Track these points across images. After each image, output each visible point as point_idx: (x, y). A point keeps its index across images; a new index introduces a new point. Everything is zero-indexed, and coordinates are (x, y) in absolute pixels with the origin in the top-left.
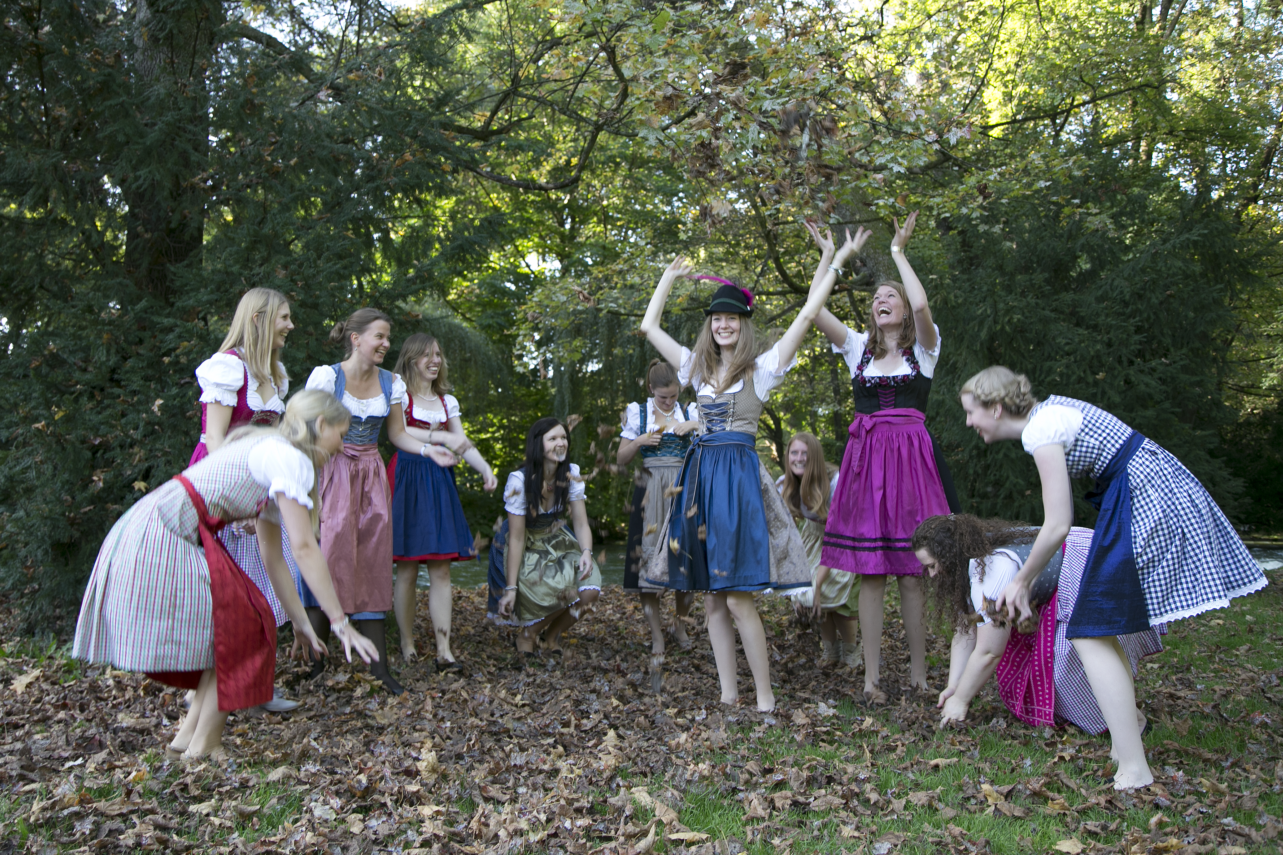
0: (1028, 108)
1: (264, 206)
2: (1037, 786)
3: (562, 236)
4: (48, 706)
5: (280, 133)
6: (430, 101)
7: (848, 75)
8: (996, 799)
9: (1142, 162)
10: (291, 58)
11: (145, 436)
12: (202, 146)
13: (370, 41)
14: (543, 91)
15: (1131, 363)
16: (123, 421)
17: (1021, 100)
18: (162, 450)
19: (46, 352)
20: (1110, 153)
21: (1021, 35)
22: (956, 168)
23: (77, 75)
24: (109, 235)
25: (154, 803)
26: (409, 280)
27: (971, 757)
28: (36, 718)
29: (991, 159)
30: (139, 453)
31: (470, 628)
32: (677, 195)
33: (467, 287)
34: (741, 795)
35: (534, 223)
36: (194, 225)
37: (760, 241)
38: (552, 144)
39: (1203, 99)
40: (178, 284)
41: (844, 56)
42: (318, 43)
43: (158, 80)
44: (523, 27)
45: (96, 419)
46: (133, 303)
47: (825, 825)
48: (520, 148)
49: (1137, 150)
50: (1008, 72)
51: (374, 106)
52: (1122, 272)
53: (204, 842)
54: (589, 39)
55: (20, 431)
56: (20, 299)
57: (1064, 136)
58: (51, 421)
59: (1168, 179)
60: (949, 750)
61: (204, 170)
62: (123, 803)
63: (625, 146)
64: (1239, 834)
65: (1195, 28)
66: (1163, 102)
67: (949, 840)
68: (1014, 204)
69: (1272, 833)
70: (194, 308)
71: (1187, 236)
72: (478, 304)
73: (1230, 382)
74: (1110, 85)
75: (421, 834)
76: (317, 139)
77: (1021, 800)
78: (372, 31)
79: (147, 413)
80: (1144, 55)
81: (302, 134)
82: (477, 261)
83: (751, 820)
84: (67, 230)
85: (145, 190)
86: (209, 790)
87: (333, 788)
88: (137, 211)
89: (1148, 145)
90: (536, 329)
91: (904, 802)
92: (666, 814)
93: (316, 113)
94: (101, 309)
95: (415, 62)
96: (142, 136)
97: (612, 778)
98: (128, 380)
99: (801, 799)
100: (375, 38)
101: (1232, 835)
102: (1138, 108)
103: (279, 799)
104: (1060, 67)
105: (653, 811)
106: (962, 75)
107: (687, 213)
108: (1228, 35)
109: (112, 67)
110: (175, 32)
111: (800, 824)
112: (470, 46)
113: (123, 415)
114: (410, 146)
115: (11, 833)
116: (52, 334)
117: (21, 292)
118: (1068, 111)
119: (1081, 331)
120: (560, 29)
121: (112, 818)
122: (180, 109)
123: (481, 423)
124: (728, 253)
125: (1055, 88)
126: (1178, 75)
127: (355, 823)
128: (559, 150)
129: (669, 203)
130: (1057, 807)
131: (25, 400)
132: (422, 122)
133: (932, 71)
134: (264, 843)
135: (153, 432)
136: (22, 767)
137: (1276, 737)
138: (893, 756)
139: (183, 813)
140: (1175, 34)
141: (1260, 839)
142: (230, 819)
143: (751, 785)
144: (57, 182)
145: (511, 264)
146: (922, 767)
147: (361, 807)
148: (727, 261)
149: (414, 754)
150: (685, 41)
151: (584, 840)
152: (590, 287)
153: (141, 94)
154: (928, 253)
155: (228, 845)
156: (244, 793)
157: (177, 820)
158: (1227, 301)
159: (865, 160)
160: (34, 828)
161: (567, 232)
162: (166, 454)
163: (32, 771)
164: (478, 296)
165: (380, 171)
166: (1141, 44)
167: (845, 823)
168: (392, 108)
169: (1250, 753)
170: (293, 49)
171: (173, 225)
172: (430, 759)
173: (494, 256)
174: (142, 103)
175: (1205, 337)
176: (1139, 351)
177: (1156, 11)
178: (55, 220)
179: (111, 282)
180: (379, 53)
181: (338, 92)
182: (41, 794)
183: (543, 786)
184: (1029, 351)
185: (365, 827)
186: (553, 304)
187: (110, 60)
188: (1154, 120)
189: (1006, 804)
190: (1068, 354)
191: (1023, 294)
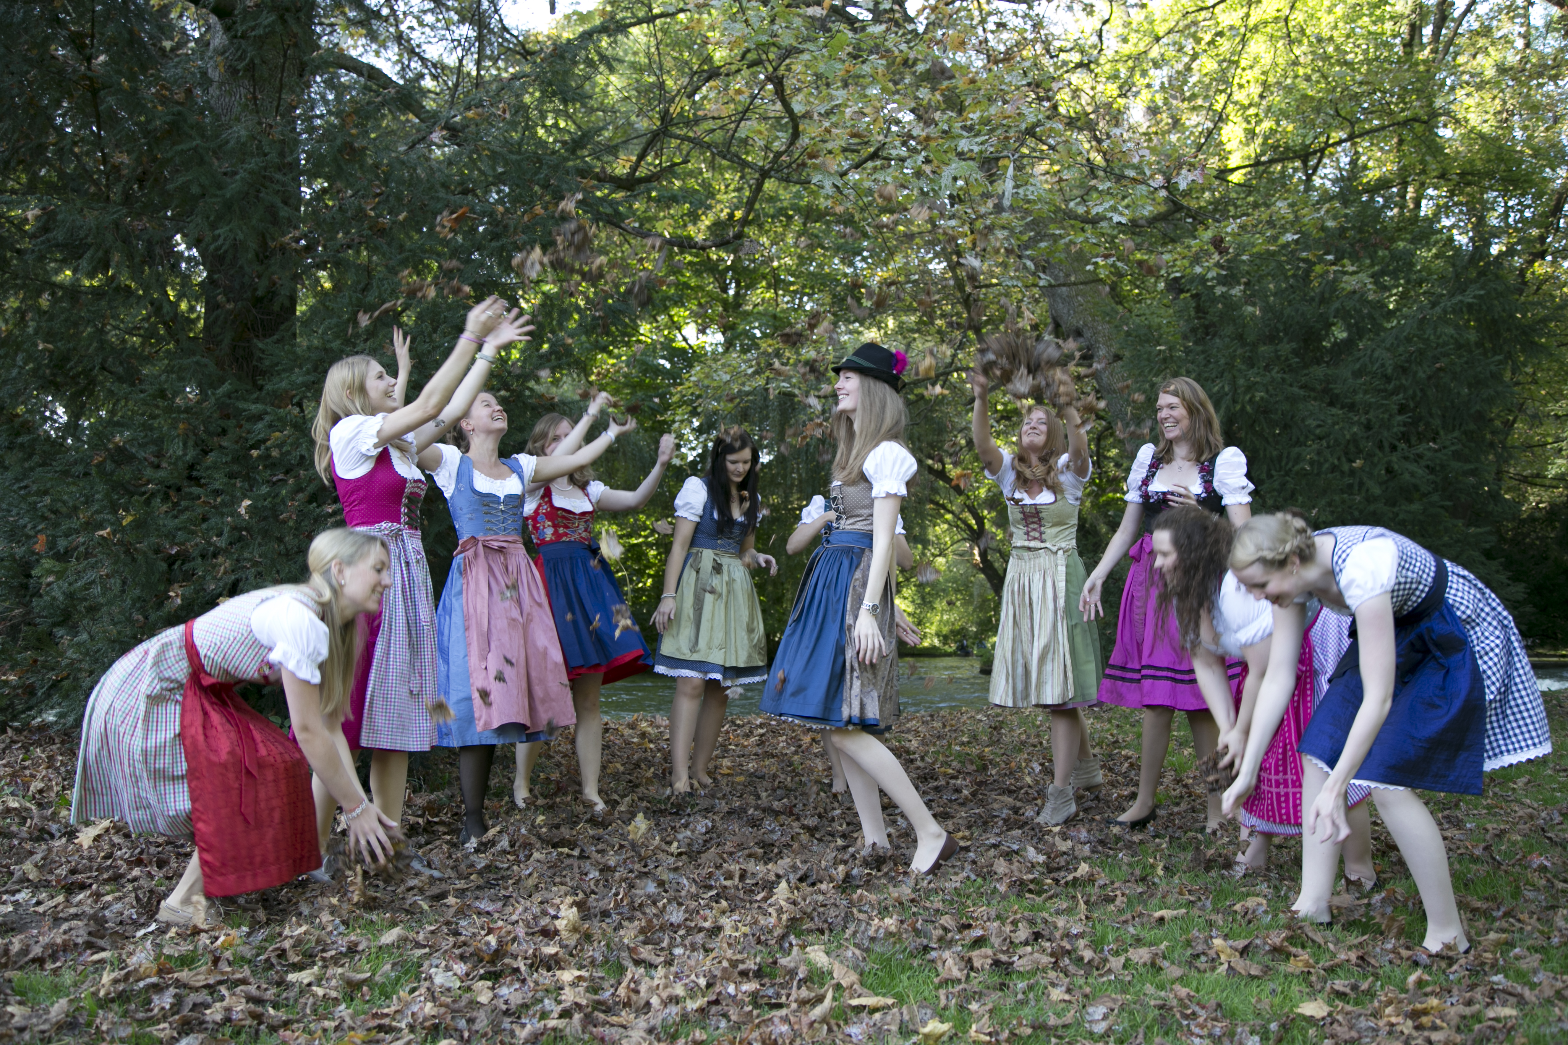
0: (1275, 148)
1: (368, 270)
2: (1277, 941)
3: (725, 303)
4: (120, 862)
5: (386, 182)
6: (564, 143)
7: (1062, 110)
8: (1230, 956)
9: (1410, 211)
10: (398, 92)
11: (231, 544)
12: (293, 199)
13: (494, 72)
14: (699, 131)
15: (1394, 448)
16: (204, 526)
17: (1266, 138)
18: (250, 560)
19: (111, 446)
20: (1371, 200)
21: (1267, 60)
22: (1190, 220)
23: (140, 115)
24: (184, 306)
25: (245, 972)
26: (541, 357)
27: (1203, 908)
28: (105, 876)
29: (1231, 208)
30: (224, 564)
31: (618, 766)
32: (860, 254)
33: (613, 365)
34: (934, 954)
35: (692, 288)
36: (285, 292)
37: (959, 307)
38: (712, 195)
39: (1481, 135)
40: (267, 363)
41: (1055, 86)
42: (431, 74)
43: (238, 120)
44: (675, 54)
45: (171, 523)
46: (214, 386)
47: (1031, 988)
48: (673, 199)
49: (1403, 197)
50: (1250, 105)
51: (498, 149)
52: (1383, 341)
53: (305, 1016)
54: (755, 69)
55: (81, 540)
56: (78, 383)
57: (1317, 181)
58: (118, 528)
59: (1440, 231)
60: (1177, 900)
61: (296, 228)
62: (210, 972)
63: (798, 196)
64: (1510, 994)
65: (1472, 50)
66: (1434, 140)
67: (1175, 1002)
68: (1258, 261)
69: (1549, 992)
70: (286, 391)
71: (1460, 298)
72: (626, 385)
73: (1512, 470)
74: (1371, 121)
75: (559, 1002)
76: (430, 189)
77: (1258, 957)
78: (495, 60)
79: (232, 516)
80: (1411, 83)
81: (413, 182)
82: (624, 334)
83: (946, 982)
84: (133, 300)
85: (226, 252)
86: (311, 956)
87: (457, 952)
88: (216, 276)
89: (1416, 191)
90: (694, 413)
91: (1122, 959)
92: (845, 976)
93: (428, 159)
94: (175, 394)
95: (546, 96)
96: (220, 187)
97: (783, 937)
98: (209, 477)
99: (1004, 958)
100: (499, 69)
101: (1502, 995)
102: (1405, 148)
103: (394, 965)
104: (1312, 98)
105: (831, 973)
106: (1194, 109)
107: (873, 275)
108: (1512, 59)
109: (182, 104)
110: (257, 61)
111: (1002, 987)
112: (613, 78)
113: (205, 519)
114: (541, 198)
115: (77, 1009)
116: (118, 424)
117: (78, 375)
118: (1322, 151)
119: (1334, 411)
120: (719, 55)
121: (197, 989)
122: (265, 155)
123: (632, 526)
124: (920, 322)
125: (1306, 123)
126: (1453, 107)
127: (483, 993)
128: (719, 201)
129: (851, 264)
130: (1300, 964)
131: (86, 503)
132: (555, 168)
133: (1160, 104)
134: (375, 1016)
135: (241, 539)
136: (90, 934)
137: (1556, 882)
138: (1111, 907)
139: (281, 983)
140: (1449, 58)
141: (1534, 999)
142: (336, 989)
143: (945, 943)
144: (119, 243)
145: (666, 337)
146: (1145, 919)
147: (489, 973)
148: (918, 331)
149: (552, 912)
150: (866, 68)
151: (750, 1008)
152: (758, 364)
153: (218, 137)
154: (1157, 320)
155: (334, 1019)
156: (352, 958)
157: (273, 990)
158: (1507, 376)
159: (1081, 210)
160: (104, 1003)
161: (731, 300)
162: (256, 564)
163: (102, 937)
164: (626, 376)
165: (506, 227)
166: (1408, 70)
167: (1053, 985)
168: (519, 152)
169: (1526, 901)
170: (401, 82)
171: (260, 293)
172: (571, 917)
173: (645, 328)
174: (220, 147)
175: (1481, 418)
176: (1403, 434)
177: (1427, 31)
178: (118, 289)
179: (186, 362)
180: (505, 86)
181: (454, 133)
182: (112, 964)
183: (703, 946)
184: (1274, 435)
185: (495, 996)
186: (715, 384)
187: (180, 96)
188: (1422, 162)
189: (1241, 961)
190: (1320, 438)
191: (1267, 368)
